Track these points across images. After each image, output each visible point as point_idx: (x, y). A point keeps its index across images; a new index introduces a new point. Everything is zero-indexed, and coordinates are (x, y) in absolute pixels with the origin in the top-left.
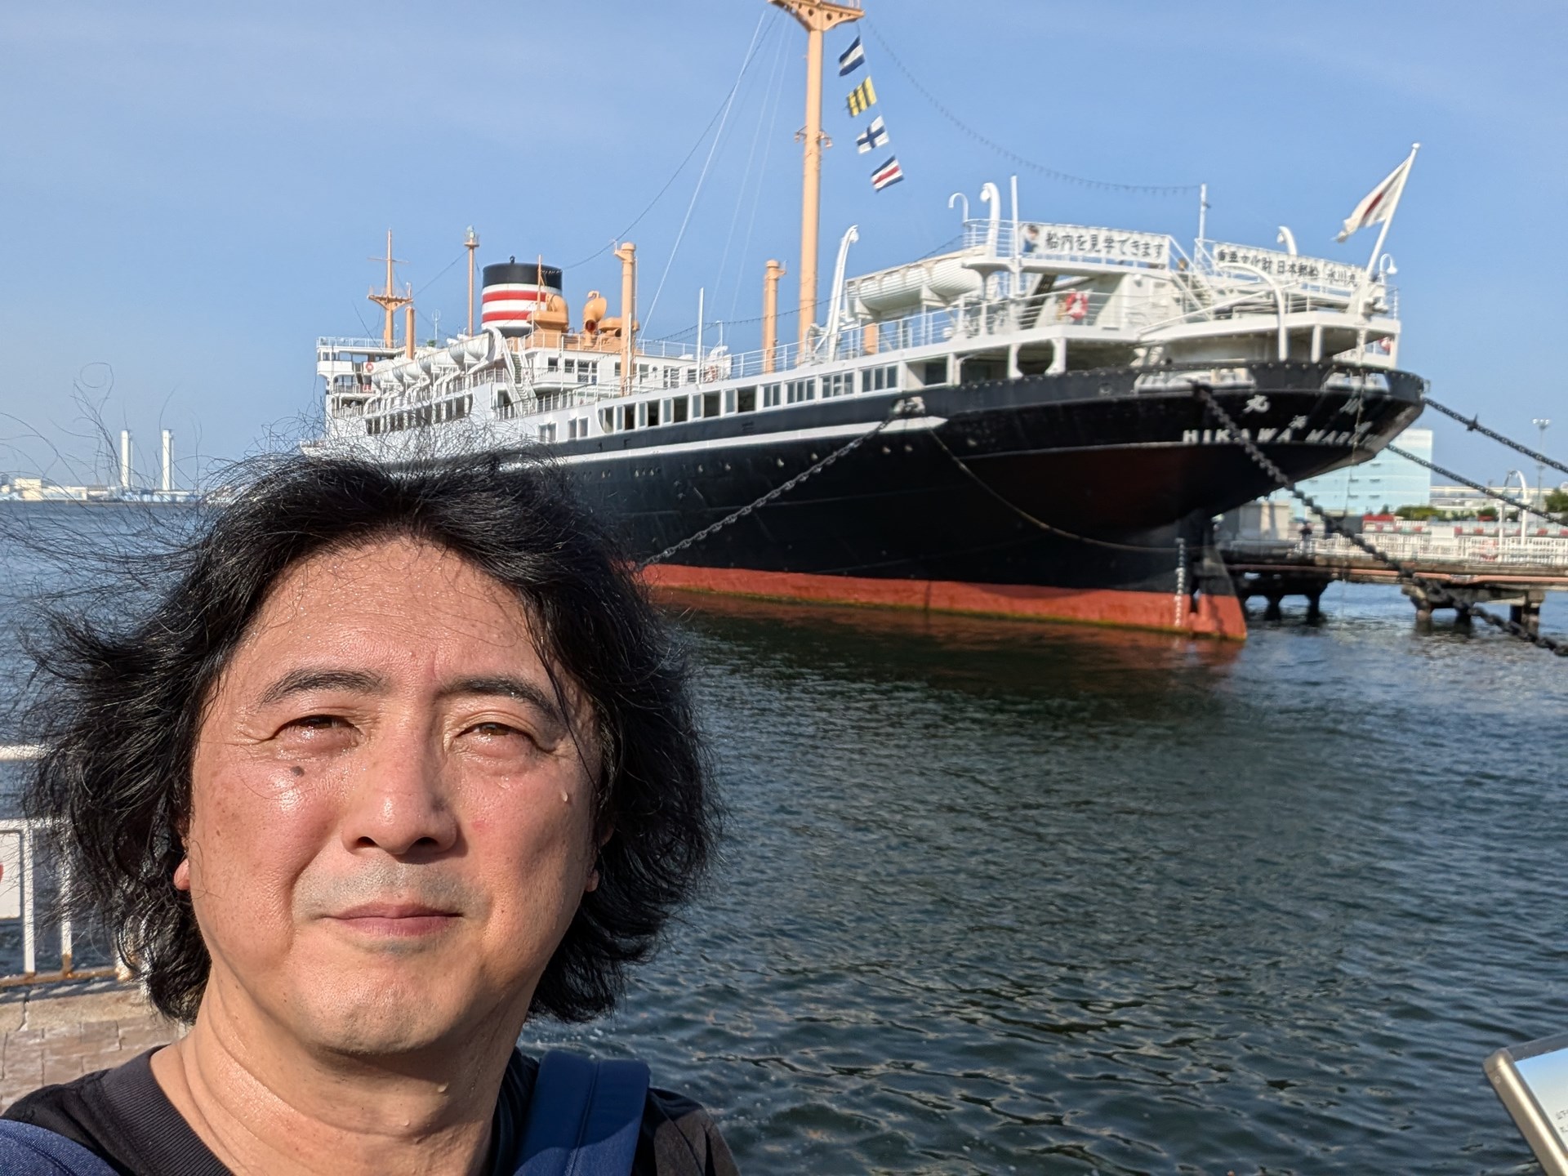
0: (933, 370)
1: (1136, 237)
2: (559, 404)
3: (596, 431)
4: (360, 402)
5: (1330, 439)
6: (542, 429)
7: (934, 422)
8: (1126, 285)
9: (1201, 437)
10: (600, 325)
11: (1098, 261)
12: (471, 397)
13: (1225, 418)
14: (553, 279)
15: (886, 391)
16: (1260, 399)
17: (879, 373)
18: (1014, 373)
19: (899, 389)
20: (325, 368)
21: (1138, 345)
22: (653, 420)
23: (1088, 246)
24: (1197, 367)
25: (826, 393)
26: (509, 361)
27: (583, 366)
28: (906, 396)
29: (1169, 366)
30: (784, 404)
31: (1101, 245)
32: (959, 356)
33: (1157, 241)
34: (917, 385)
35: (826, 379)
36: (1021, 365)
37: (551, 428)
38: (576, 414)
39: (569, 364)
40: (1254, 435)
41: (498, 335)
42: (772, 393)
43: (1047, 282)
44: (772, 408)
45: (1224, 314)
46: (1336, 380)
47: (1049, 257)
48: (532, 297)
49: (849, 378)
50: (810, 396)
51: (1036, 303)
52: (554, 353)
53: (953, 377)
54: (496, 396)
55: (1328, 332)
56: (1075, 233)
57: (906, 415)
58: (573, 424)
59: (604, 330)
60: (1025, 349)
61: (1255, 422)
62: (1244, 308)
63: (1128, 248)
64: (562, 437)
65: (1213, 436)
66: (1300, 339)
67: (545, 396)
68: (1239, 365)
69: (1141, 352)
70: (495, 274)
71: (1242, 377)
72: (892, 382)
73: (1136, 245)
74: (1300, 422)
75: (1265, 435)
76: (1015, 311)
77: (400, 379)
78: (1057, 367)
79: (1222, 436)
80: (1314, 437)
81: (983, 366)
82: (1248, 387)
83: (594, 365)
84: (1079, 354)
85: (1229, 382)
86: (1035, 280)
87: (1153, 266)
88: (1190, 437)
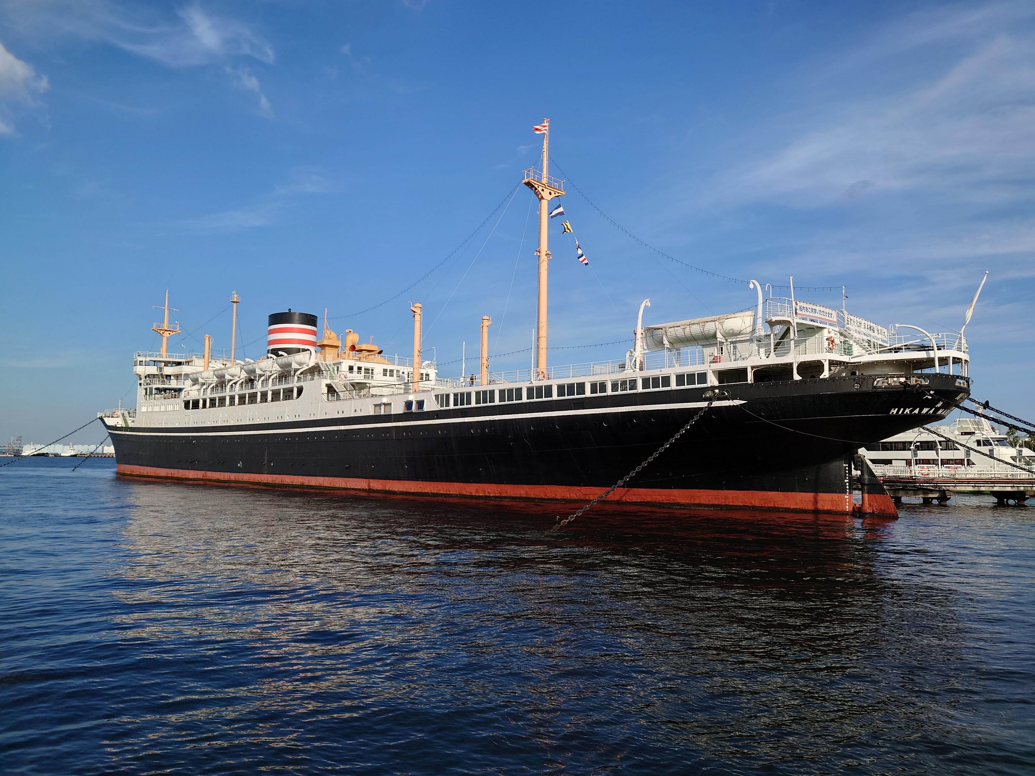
3: (432, 407)
7: (735, 402)
12: (298, 388)
15: (697, 386)
17: (692, 376)
18: (797, 377)
20: (140, 370)
25: (646, 387)
27: (367, 370)
32: (752, 368)
34: (723, 381)
35: (646, 379)
37: (386, 405)
38: (413, 397)
39: (359, 368)
40: (921, 411)
42: (598, 386)
44: (600, 394)
52: (352, 363)
53: (751, 378)
54: (324, 387)
55: (953, 359)
58: (409, 403)
61: (922, 404)
62: (910, 347)
64: (397, 410)
65: (903, 411)
72: (702, 381)
74: (938, 404)
75: (925, 411)
82: (928, 386)
88: (893, 411)
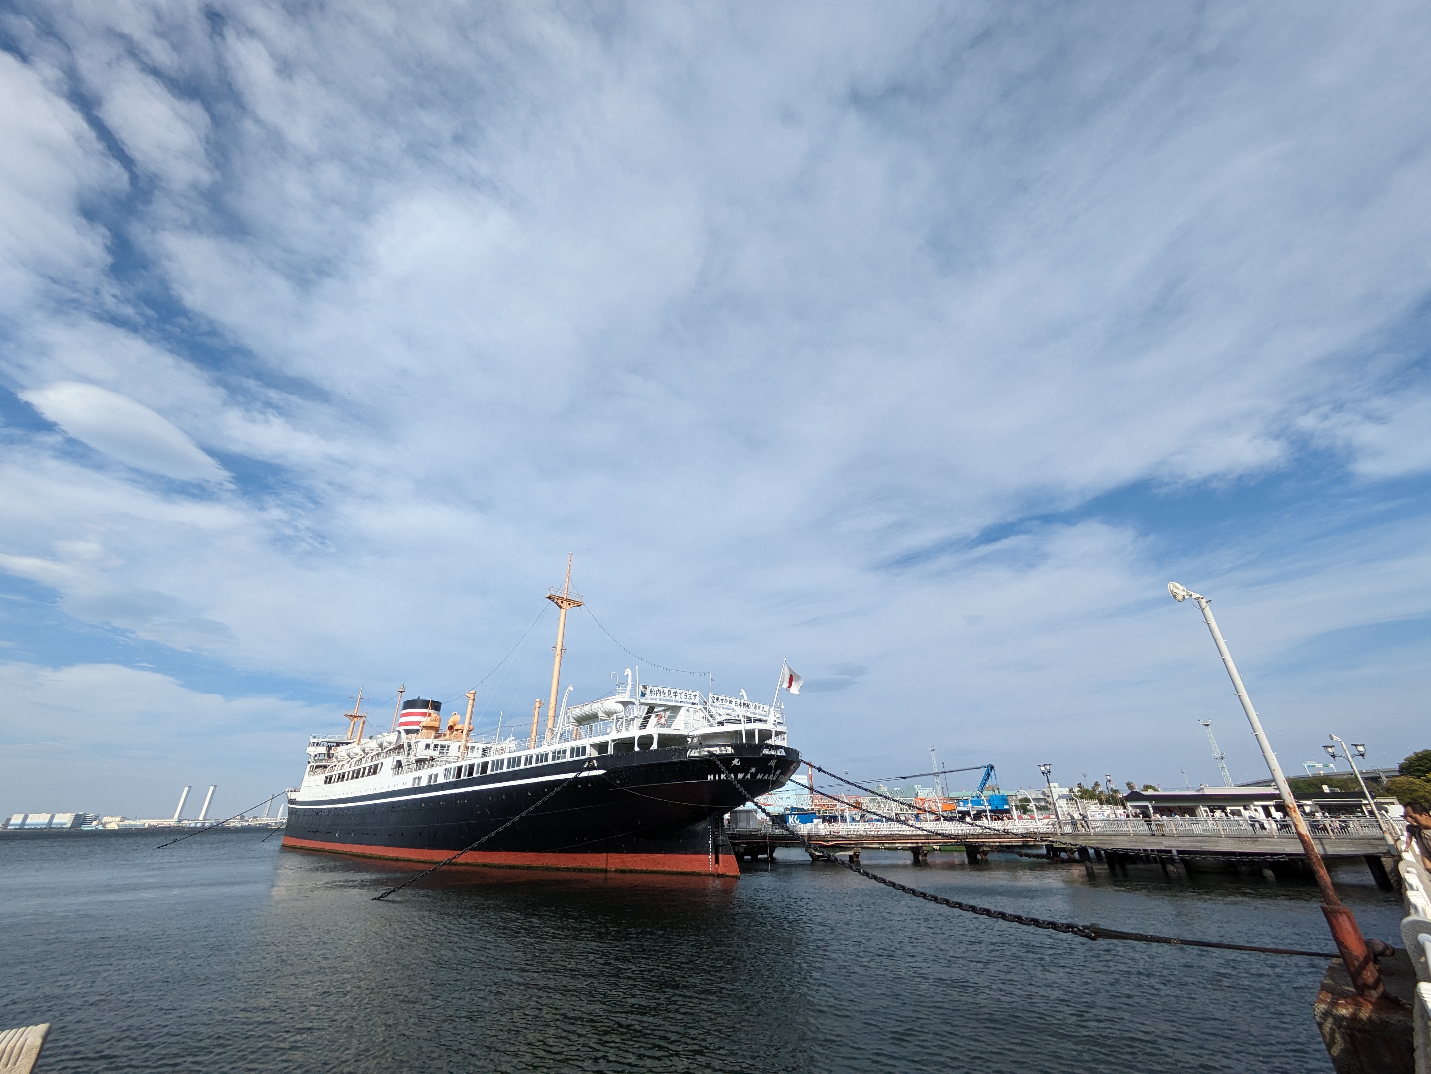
0: (602, 747)
1: (686, 692)
2: (426, 766)
3: (441, 780)
4: (325, 767)
5: (766, 777)
6: (415, 779)
7: (601, 772)
8: (682, 710)
9: (715, 777)
10: (455, 728)
11: (672, 701)
12: (382, 764)
13: (724, 769)
14: (436, 706)
15: (580, 758)
16: (737, 760)
17: (578, 749)
18: (637, 749)
19: (587, 756)
20: (312, 750)
21: (688, 736)
22: (471, 773)
23: (667, 695)
24: (711, 746)
25: (553, 759)
26: (406, 746)
27: (443, 747)
28: (590, 760)
29: (701, 745)
30: (534, 765)
31: (672, 694)
32: (613, 741)
33: (694, 693)
34: (595, 754)
35: (554, 752)
36: (639, 746)
37: (420, 778)
38: (433, 771)
39: (436, 746)
40: (736, 776)
41: (403, 732)
42: (529, 759)
43: (651, 709)
44: (528, 766)
45: (721, 723)
46: (766, 752)
47: (652, 699)
48: (424, 714)
49: (565, 752)
50: (546, 760)
51: (647, 718)
52: (429, 741)
53: (611, 750)
54: (395, 763)
55: (760, 731)
56: (661, 689)
57: (589, 769)
58: (430, 776)
59: (457, 730)
60: (641, 737)
61: (736, 770)
62: (729, 721)
63: (683, 695)
64: (424, 783)
65: (719, 777)
66: (750, 734)
67: (420, 762)
68: (728, 745)
69: (689, 740)
70: (409, 704)
71: (730, 750)
72: (584, 754)
73: (686, 695)
74: (753, 770)
75: (740, 776)
76: (639, 722)
77: (349, 755)
78: (654, 746)
79: (723, 776)
80: (759, 776)
81: (624, 745)
82: (731, 754)
83: (448, 747)
84: (664, 739)
85: (724, 752)
86: (646, 708)
87: (693, 704)
88: (710, 777)
